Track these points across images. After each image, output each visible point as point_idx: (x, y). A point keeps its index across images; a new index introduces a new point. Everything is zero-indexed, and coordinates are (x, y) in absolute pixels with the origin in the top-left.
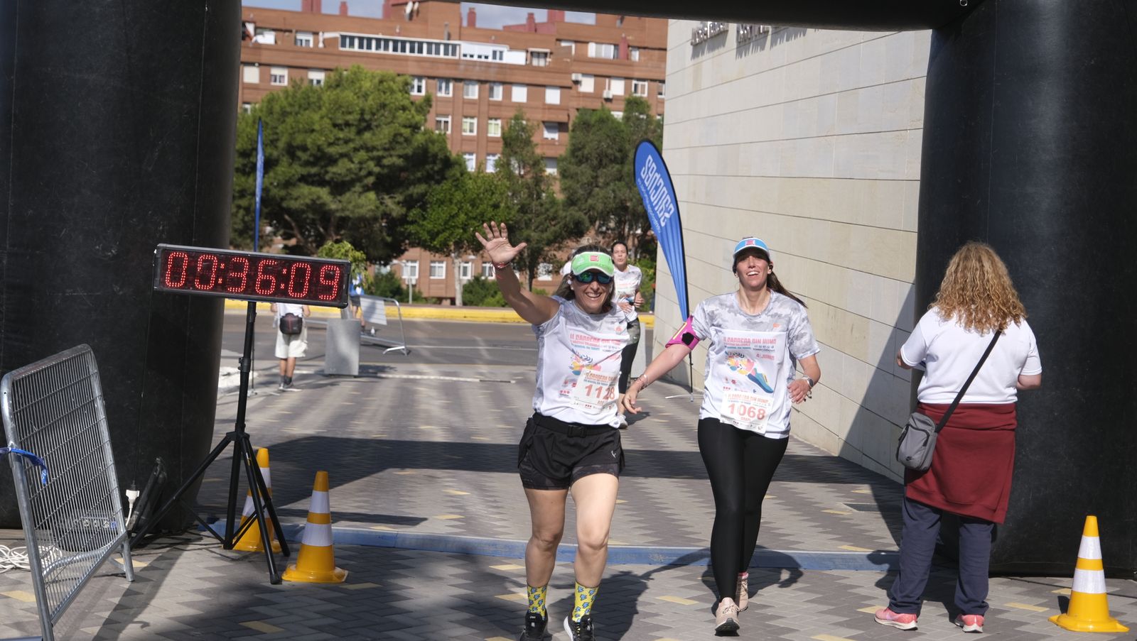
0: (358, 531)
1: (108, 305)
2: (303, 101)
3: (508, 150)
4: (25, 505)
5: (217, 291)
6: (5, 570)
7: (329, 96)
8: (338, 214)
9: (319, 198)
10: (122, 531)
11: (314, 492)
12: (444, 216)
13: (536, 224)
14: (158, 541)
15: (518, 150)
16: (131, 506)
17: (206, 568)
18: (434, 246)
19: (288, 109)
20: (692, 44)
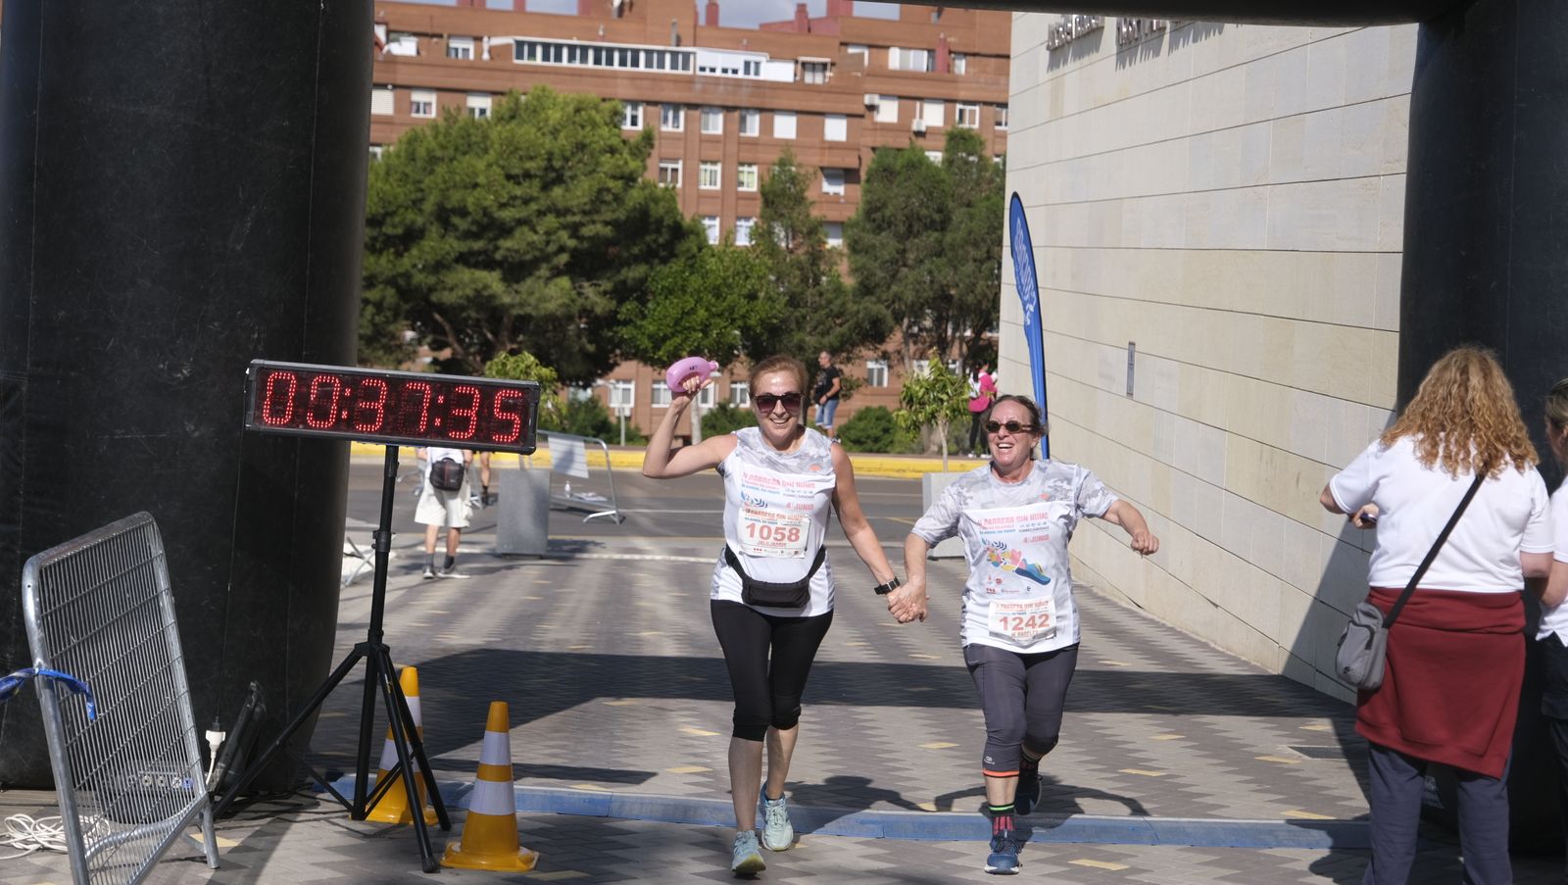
0: (552, 792)
1: (178, 453)
2: (460, 142)
3: (769, 211)
4: (59, 754)
5: (340, 430)
6: (27, 852)
7: (500, 133)
8: (515, 312)
9: (486, 287)
10: (201, 793)
11: (487, 732)
12: (674, 313)
13: (814, 323)
14: (253, 807)
15: (785, 211)
16: (213, 755)
17: (325, 848)
18: (659, 359)
19: (439, 153)
20: (1048, 48)
